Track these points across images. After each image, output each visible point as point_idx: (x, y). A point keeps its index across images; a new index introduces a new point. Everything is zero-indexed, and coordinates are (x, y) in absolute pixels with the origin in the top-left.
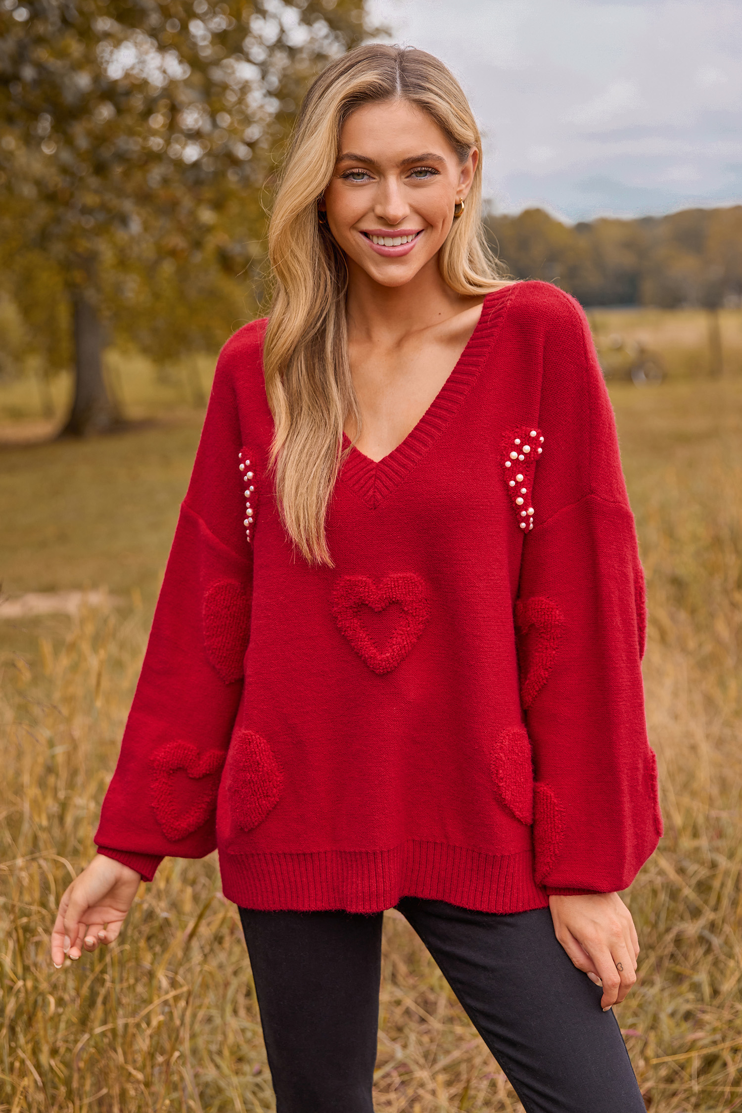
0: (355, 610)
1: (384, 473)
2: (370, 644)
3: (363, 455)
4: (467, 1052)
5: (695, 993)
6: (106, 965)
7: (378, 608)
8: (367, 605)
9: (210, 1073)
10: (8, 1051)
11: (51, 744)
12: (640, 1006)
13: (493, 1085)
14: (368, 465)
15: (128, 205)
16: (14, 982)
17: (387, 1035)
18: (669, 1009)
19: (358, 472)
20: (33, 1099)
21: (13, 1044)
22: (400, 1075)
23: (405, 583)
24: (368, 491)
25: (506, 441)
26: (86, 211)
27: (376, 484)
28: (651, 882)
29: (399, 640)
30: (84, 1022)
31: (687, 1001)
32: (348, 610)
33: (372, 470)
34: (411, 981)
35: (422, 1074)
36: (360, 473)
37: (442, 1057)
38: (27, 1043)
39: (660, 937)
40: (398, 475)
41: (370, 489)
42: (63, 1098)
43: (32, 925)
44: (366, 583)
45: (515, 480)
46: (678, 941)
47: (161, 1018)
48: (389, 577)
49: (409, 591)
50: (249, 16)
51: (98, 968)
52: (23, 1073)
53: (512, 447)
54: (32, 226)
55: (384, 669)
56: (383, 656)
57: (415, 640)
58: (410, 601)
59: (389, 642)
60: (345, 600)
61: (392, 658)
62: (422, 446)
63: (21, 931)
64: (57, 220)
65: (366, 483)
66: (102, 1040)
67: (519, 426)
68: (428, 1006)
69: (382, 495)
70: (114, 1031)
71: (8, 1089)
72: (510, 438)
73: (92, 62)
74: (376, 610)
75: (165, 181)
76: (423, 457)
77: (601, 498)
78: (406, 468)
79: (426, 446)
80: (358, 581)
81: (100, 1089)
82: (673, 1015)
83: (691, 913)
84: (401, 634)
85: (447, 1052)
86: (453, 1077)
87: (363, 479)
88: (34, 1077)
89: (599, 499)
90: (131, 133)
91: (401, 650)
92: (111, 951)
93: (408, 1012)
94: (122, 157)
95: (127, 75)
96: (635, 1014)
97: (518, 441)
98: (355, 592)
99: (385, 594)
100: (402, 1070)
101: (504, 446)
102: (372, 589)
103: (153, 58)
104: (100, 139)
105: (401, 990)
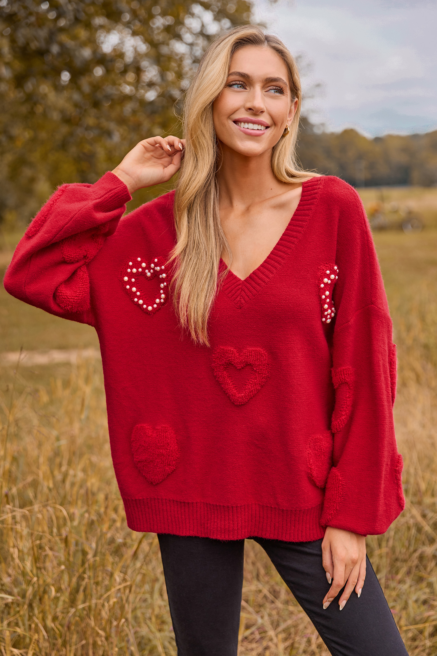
0: (225, 366)
1: (247, 288)
2: (233, 387)
3: (234, 275)
4: (296, 621)
5: (430, 589)
6: (85, 569)
7: (239, 367)
8: (233, 364)
9: (144, 631)
10: (28, 617)
11: (58, 439)
12: (398, 596)
13: (309, 641)
14: (237, 282)
15: (112, 126)
16: (32, 578)
17: (254, 609)
18: (414, 597)
19: (231, 286)
20: (42, 647)
21: (31, 614)
22: (260, 634)
23: (256, 354)
24: (237, 298)
25: (321, 272)
26: (88, 128)
27: (242, 294)
28: (407, 523)
29: (249, 387)
30: (73, 602)
31: (425, 593)
32: (221, 366)
33: (239, 285)
34: (266, 579)
35: (271, 633)
36: (233, 286)
37: (282, 623)
38: (39, 613)
39: (411, 555)
40: (255, 289)
41: (238, 296)
42: (60, 646)
43: (43, 545)
44: (233, 352)
45: (325, 295)
46: (421, 558)
47: (115, 600)
48: (247, 350)
49: (258, 359)
50: (184, 16)
51: (81, 570)
52: (37, 631)
53: (325, 275)
54: (58, 137)
55: (239, 402)
56: (240, 395)
57: (259, 388)
58: (258, 365)
59: (244, 387)
60: (219, 360)
61: (245, 397)
62: (270, 273)
63: (35, 549)
64: (71, 134)
65: (235, 293)
66: (83, 613)
67: (328, 263)
68: (275, 594)
69: (245, 301)
70: (90, 607)
71: (27, 640)
72: (323, 270)
73: (93, 42)
74: (238, 368)
75: (134, 112)
76: (271, 280)
77: (378, 307)
78: (260, 286)
79: (272, 273)
80: (229, 350)
81: (81, 640)
82: (416, 601)
83: (429, 541)
84: (251, 383)
85: (285, 621)
86: (288, 636)
87: (234, 290)
88: (43, 633)
89: (376, 308)
90: (114, 83)
91: (250, 393)
92: (88, 560)
93: (265, 597)
94: (108, 97)
95: (114, 50)
96: (395, 601)
97: (328, 272)
98: (226, 356)
99: (244, 359)
100: (261, 630)
101: (320, 275)
102: (236, 356)
103: (129, 40)
104: (96, 87)
105: (262, 584)
